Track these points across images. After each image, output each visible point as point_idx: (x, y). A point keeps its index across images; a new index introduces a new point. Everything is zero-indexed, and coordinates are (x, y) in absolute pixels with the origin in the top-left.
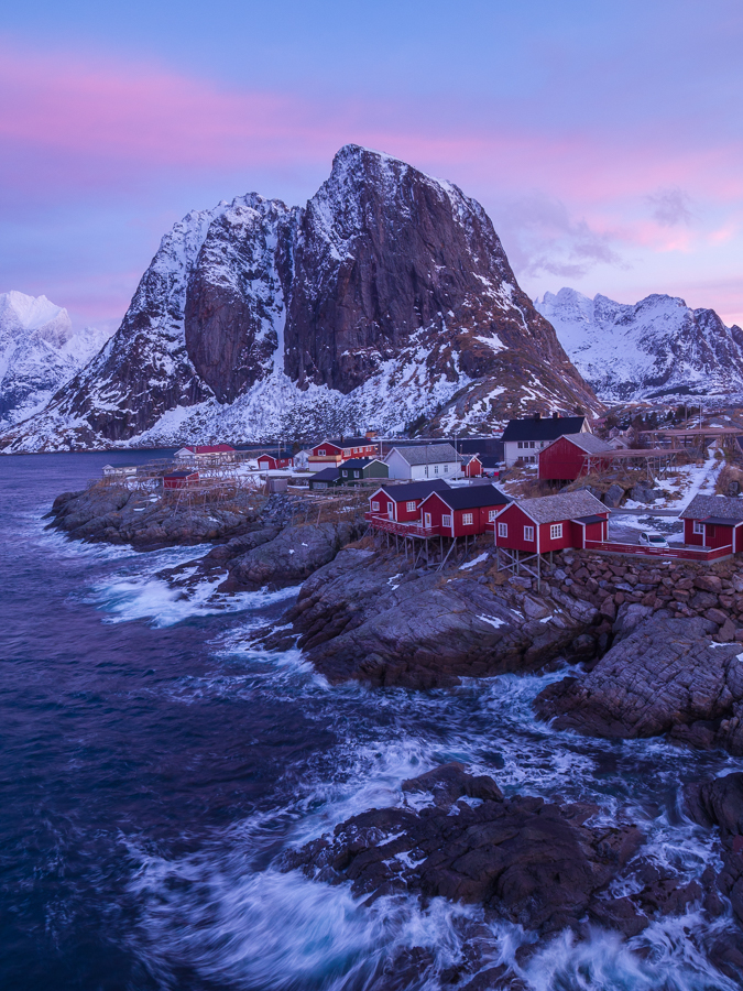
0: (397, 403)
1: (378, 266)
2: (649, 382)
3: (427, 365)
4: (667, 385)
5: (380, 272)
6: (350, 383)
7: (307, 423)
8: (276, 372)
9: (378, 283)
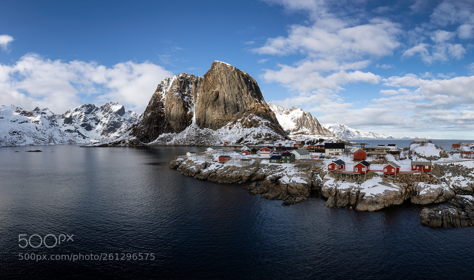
0: (233, 134)
1: (225, 93)
2: (294, 130)
3: (241, 123)
4: (299, 132)
5: (226, 95)
6: (217, 127)
7: (204, 139)
8: (193, 124)
9: (226, 98)
